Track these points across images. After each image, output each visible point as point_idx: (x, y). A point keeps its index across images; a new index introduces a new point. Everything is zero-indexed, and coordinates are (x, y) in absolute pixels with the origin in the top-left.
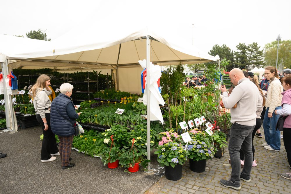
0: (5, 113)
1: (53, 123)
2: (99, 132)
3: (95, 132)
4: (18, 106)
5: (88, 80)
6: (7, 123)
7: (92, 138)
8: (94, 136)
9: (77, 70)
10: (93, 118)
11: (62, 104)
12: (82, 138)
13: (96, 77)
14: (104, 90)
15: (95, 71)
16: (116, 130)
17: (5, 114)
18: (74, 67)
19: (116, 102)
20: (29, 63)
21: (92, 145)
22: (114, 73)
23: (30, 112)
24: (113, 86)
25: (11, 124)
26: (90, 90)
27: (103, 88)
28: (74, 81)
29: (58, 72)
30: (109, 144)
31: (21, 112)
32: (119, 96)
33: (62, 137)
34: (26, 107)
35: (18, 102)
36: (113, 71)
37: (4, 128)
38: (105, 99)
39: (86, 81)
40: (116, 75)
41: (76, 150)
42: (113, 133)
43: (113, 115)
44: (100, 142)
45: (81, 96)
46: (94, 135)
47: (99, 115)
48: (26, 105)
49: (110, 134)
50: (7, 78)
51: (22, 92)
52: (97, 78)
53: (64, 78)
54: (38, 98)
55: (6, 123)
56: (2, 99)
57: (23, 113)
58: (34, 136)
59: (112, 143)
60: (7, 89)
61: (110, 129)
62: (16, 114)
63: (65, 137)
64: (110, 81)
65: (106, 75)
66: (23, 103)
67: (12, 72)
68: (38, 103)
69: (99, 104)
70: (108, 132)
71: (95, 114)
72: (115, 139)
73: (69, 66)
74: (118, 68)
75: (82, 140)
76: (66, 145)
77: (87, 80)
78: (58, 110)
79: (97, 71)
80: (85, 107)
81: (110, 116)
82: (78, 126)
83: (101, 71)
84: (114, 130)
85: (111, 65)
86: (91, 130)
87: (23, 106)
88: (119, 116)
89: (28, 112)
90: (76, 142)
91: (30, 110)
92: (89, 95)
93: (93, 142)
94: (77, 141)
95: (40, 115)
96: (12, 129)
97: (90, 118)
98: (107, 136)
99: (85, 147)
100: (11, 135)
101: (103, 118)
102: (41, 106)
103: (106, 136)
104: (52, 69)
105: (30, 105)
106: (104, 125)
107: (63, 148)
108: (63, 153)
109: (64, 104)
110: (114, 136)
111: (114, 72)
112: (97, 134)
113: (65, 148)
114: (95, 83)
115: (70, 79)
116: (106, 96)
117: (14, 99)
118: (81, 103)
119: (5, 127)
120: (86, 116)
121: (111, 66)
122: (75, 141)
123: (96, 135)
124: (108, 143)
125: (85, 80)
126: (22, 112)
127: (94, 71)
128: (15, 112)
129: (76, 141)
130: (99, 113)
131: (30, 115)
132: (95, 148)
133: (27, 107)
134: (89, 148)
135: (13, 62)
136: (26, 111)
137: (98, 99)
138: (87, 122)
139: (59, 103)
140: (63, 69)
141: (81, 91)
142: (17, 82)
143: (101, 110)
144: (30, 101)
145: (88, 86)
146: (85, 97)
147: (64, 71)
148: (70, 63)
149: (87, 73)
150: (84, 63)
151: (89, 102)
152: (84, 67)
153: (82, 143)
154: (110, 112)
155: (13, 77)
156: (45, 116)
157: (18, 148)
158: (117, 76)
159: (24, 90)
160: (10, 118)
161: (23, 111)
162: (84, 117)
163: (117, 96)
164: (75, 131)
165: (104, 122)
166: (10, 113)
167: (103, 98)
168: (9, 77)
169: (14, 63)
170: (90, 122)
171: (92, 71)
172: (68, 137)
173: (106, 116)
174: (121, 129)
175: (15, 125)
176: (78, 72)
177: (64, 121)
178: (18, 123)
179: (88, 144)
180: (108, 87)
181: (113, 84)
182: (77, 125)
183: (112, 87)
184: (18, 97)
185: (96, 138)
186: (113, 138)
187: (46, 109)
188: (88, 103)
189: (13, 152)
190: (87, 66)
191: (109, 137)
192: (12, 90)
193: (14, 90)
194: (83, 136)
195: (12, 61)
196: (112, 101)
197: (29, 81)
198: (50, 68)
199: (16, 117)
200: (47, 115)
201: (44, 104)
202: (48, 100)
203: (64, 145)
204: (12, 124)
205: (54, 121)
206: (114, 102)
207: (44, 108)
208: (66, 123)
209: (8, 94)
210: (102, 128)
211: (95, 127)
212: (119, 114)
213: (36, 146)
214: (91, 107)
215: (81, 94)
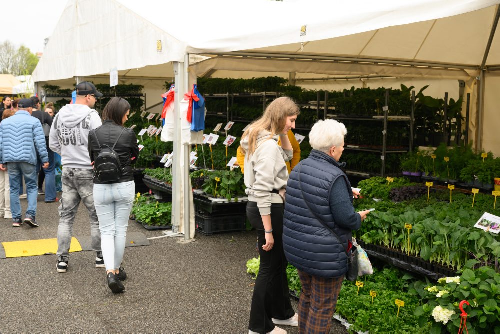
0: (171, 189)
1: (288, 234)
2: (414, 280)
3: (400, 276)
4: (201, 173)
5: (385, 115)
6: (173, 214)
7: (390, 296)
8: (396, 289)
9: (352, 82)
10: (399, 232)
11: (318, 181)
12: (362, 291)
13: (411, 105)
14: (435, 149)
15: (408, 85)
16: (475, 286)
17: (171, 192)
18: (348, 73)
19: (475, 191)
20: (234, 63)
21: (391, 318)
22: (469, 95)
23: (227, 192)
24: (463, 137)
25: (181, 218)
26: (388, 145)
27: (427, 139)
28: (343, 115)
29: (299, 89)
30: (450, 328)
31: (206, 191)
32: (489, 172)
33: (311, 277)
34: (218, 180)
35: (199, 163)
36: (467, 86)
37: (167, 227)
38: (436, 176)
39: (379, 117)
40: (475, 101)
41: (340, 322)
42: (467, 294)
43: (468, 234)
44: (418, 313)
45: (361, 160)
46: (398, 288)
47: (418, 227)
48: (219, 173)
49: (455, 295)
50: (183, 101)
51: (211, 139)
52: (414, 109)
53: (316, 106)
54: (260, 158)
55: (171, 214)
56: (167, 153)
57: (210, 193)
58: (231, 259)
59: (460, 327)
60: (182, 128)
61: (457, 280)
62: (195, 196)
63: (319, 278)
64: (454, 120)
65: (442, 100)
66: (211, 168)
67: (195, 86)
68: (259, 172)
69: (417, 193)
70: (449, 285)
71: (405, 221)
72: (473, 314)
73: (335, 70)
74: (484, 77)
75: (359, 295)
76: (319, 302)
77: (383, 115)
78: (306, 199)
79: (413, 87)
80: (374, 197)
81: (458, 235)
82: (357, 253)
83: (426, 87)
84: (472, 283)
85: (462, 68)
86: (388, 268)
87: (212, 177)
88: (490, 239)
89: (223, 192)
90: (342, 299)
91: (227, 188)
92: (383, 158)
93: (396, 308)
94: (347, 295)
95: (258, 206)
96: (184, 233)
97: (390, 231)
98: (446, 299)
99: (370, 320)
100: (181, 247)
101: (430, 238)
102: (264, 180)
103: (441, 298)
104: (285, 79)
105: (227, 173)
106: (431, 260)
107: (312, 311)
108: (308, 324)
109: (326, 183)
110: (469, 302)
111: (471, 90)
112: (407, 286)
113: (316, 312)
114: (403, 124)
115: (330, 108)
116: (442, 169)
117: (194, 156)
118: (363, 181)
119: (167, 225)
120: (377, 223)
121: (462, 70)
122: (341, 296)
123: (405, 290)
124: (446, 322)
125: (376, 114)
126: (208, 192)
127: (403, 86)
128: (194, 188)
129: (343, 297)
130: (420, 220)
131: (226, 201)
132: (400, 328)
133: (221, 180)
134: (381, 324)
135: (199, 61)
136: (218, 190)
137: (413, 174)
138: (378, 242)
139: (310, 177)
140: (313, 79)
141: (360, 145)
142: (204, 113)
143: (424, 212)
144: (228, 165)
145: (384, 132)
146: (370, 165)
147: (316, 84)
148: (336, 61)
149: (381, 91)
150: (376, 62)
151: (385, 182)
152: (377, 73)
153: (362, 306)
154: (458, 222)
155: (197, 99)
156: (270, 209)
157: (194, 284)
158: (478, 104)
159: (214, 133)
160: (181, 202)
161: (210, 189)
162: (370, 226)
163: (482, 170)
164: (350, 265)
165: (433, 251)
166: (183, 189)
167: (431, 173)
168: (189, 99)
169: (201, 64)
170: (387, 243)
171: (396, 87)
172: (329, 279)
173: (444, 232)
174: (496, 284)
175: (189, 223)
176: (353, 88)
177: (321, 230)
178: (197, 219)
179: (380, 311)
180: (447, 138)
181: (464, 128)
182: (355, 249)
183: (458, 137)
184: (202, 152)
185: (404, 297)
186: (466, 310)
187: (275, 191)
188: (383, 183)
189: (184, 293)
190: (386, 71)
191: (451, 305)
192: (192, 131)
193: (197, 131)
194: (363, 283)
195: (198, 59)
196: (464, 188)
197: (228, 109)
198: (280, 75)
199: (195, 201)
200: (274, 207)
201: (273, 177)
202: (283, 167)
203: (313, 301)
204: (184, 220)
205: (294, 228)
206: (471, 189)
207: (270, 187)
208: (326, 237)
209: (183, 141)
210: (426, 269)
211: (402, 263)
212: (489, 233)
213: (237, 287)
214: (392, 197)
215: (360, 156)
